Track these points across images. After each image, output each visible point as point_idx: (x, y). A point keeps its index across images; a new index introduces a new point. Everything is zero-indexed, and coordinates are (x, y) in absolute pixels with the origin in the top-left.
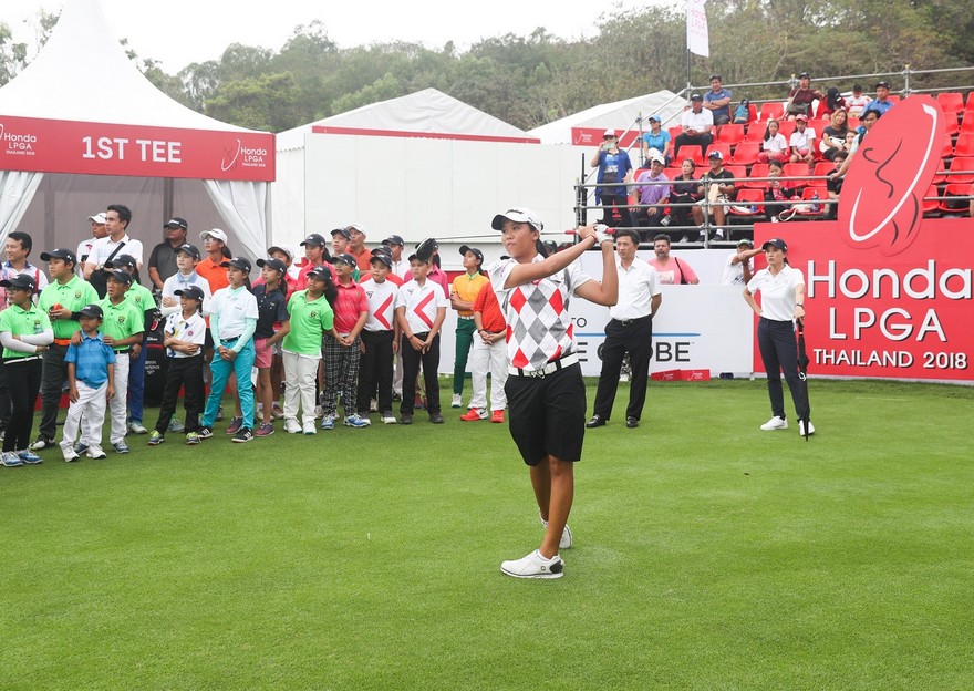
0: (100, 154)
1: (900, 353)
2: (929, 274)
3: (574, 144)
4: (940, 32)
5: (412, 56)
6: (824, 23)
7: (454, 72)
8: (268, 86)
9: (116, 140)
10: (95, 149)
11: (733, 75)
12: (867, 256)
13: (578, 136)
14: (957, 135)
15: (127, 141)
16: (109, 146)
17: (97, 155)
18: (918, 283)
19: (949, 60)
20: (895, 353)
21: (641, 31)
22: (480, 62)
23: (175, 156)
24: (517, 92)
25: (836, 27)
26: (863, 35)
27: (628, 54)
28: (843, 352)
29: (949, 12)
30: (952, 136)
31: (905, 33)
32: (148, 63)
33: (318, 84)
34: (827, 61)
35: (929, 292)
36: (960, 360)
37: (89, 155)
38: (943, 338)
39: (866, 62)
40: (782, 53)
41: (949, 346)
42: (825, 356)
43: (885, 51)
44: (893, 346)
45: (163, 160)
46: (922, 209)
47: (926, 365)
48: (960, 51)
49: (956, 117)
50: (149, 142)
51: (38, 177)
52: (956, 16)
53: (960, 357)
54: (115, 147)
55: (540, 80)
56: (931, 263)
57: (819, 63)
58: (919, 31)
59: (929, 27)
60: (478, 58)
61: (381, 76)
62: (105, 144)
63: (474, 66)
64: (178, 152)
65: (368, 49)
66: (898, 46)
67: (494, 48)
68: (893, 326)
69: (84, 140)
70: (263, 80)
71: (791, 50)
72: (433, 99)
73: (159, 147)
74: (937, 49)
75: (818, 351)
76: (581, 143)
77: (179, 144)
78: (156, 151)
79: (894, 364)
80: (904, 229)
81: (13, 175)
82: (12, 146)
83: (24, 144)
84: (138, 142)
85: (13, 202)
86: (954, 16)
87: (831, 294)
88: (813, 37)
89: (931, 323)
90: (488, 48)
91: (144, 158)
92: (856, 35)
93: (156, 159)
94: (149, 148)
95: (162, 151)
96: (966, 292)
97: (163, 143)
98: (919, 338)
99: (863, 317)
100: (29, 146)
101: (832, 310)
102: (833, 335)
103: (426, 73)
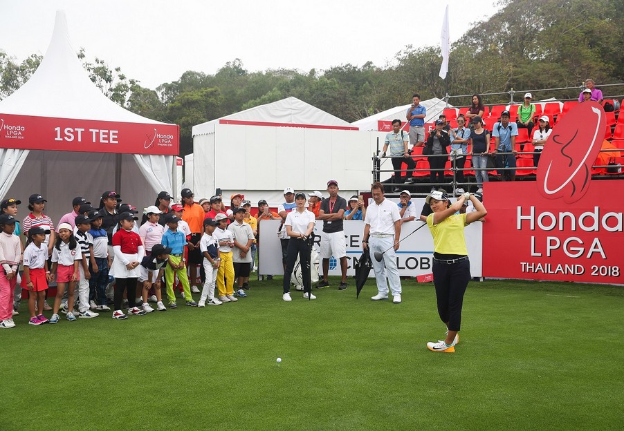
0: (66, 138)
1: (576, 266)
2: (595, 216)
3: (379, 131)
4: (606, 63)
5: (291, 77)
6: (535, 58)
7: (314, 87)
8: (205, 95)
9: (76, 129)
10: (63, 135)
11: (479, 89)
12: (556, 204)
13: (381, 125)
14: (614, 126)
15: (83, 130)
16: (72, 133)
17: (64, 139)
18: (588, 221)
19: (611, 80)
20: (573, 266)
21: (422, 62)
22: (329, 81)
23: (114, 139)
24: (352, 99)
25: (543, 60)
26: (559, 64)
27: (415, 76)
28: (539, 264)
29: (611, 51)
30: (612, 126)
31: (584, 63)
32: (132, 82)
33: (234, 95)
34: (537, 80)
35: (595, 227)
36: (615, 271)
37: (59, 139)
38: (604, 257)
39: (560, 81)
40: (510, 76)
41: (608, 262)
42: (528, 267)
43: (572, 74)
44: (571, 261)
45: (107, 142)
46: (590, 173)
47: (593, 274)
48: (618, 74)
49: (614, 115)
50: (98, 131)
51: (26, 153)
52: (616, 53)
53: (615, 269)
54: (76, 134)
55: (364, 93)
56: (596, 208)
57: (532, 82)
58: (594, 62)
59: (599, 60)
60: (328, 79)
61: (271, 90)
62: (69, 131)
63: (325, 84)
64: (116, 137)
65: (264, 73)
66: (580, 71)
67: (338, 73)
68: (572, 249)
69: (56, 129)
70: (202, 92)
71: (515, 73)
72: (293, 103)
73: (104, 134)
74: (604, 73)
75: (523, 264)
76: (384, 130)
77: (117, 132)
78: (102, 136)
79: (572, 273)
80: (579, 186)
81: (10, 151)
82: (9, 133)
83: (17, 132)
84: (91, 130)
85: (9, 168)
86: (615, 53)
87: (532, 228)
88: (528, 66)
89: (596, 247)
90: (334, 73)
91: (94, 141)
92: (555, 65)
93: (102, 141)
94: (98, 134)
95: (106, 136)
96: (619, 227)
97: (107, 131)
98: (589, 256)
99: (553, 242)
100: (20, 133)
101: (533, 238)
102: (533, 254)
103: (298, 88)
